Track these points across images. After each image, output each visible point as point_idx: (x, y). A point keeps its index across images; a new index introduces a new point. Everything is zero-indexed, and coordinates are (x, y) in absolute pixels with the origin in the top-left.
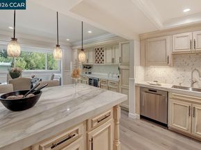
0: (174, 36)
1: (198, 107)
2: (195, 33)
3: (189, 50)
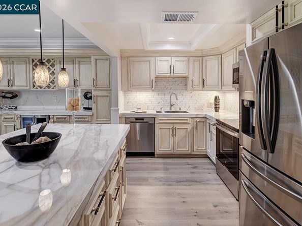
0: (157, 58)
1: (177, 126)
2: (174, 59)
3: (169, 75)
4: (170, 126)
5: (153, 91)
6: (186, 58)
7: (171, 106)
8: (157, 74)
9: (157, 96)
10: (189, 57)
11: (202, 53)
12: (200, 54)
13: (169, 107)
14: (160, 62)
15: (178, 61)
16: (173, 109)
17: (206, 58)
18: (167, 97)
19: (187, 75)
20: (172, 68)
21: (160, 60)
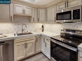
1: (28, 42)
2: (25, 7)
3: (22, 14)
4: (24, 43)
5: (12, 23)
6: (31, 8)
7: (23, 30)
8: (15, 13)
9: (14, 26)
10: (32, 7)
11: (38, 6)
12: (37, 7)
13: (21, 31)
14: (17, 7)
15: (27, 8)
16: (24, 32)
17: (40, 9)
18: (20, 26)
19: (31, 15)
20: (24, 11)
21: (17, 6)
